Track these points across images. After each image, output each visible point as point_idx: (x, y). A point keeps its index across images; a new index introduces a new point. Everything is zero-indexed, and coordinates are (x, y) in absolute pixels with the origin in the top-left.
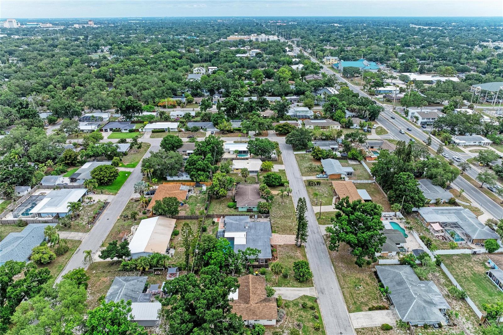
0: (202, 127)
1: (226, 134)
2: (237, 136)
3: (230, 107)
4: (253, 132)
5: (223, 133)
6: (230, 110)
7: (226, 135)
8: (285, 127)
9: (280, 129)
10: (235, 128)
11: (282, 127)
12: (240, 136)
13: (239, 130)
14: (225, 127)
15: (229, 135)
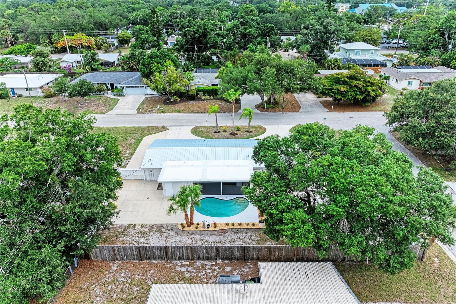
0: (112, 85)
1: (175, 102)
2: (205, 110)
3: (193, 38)
4: (255, 99)
5: (167, 102)
6: (192, 44)
7: (172, 107)
8: (355, 83)
9: (342, 88)
10: (202, 87)
11: (345, 83)
12: (215, 111)
13: (212, 93)
14: (171, 82)
15: (181, 106)
